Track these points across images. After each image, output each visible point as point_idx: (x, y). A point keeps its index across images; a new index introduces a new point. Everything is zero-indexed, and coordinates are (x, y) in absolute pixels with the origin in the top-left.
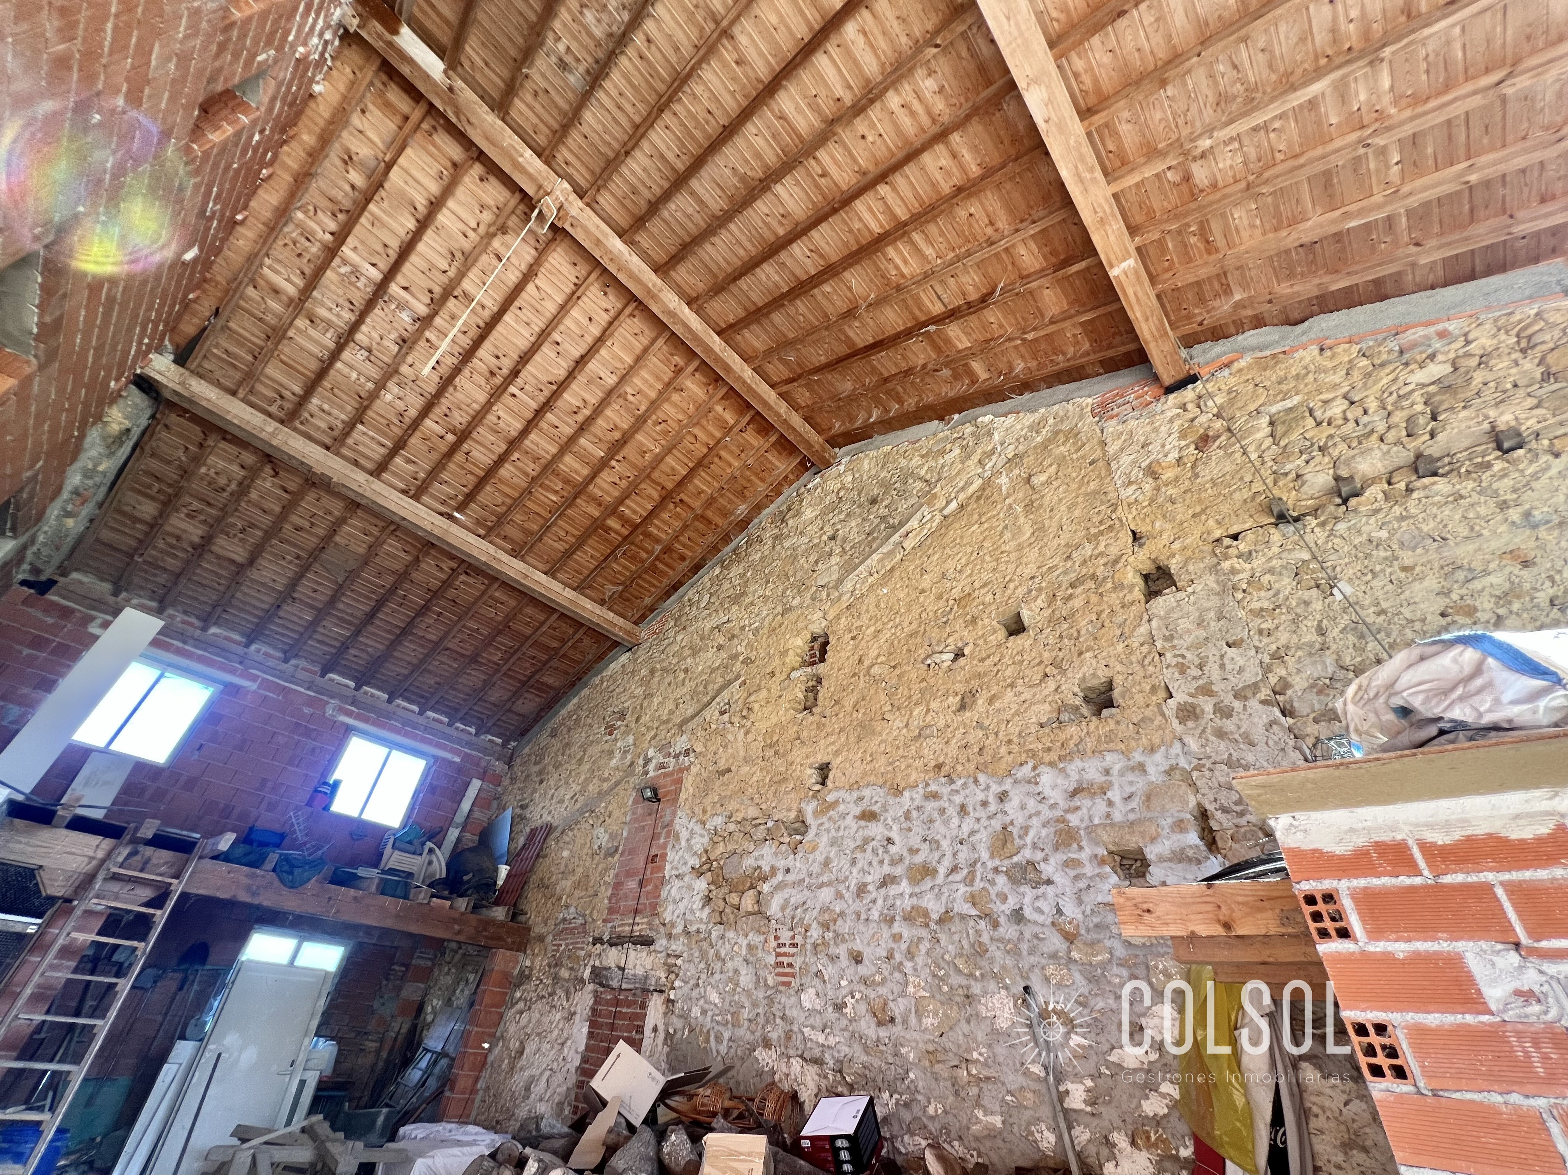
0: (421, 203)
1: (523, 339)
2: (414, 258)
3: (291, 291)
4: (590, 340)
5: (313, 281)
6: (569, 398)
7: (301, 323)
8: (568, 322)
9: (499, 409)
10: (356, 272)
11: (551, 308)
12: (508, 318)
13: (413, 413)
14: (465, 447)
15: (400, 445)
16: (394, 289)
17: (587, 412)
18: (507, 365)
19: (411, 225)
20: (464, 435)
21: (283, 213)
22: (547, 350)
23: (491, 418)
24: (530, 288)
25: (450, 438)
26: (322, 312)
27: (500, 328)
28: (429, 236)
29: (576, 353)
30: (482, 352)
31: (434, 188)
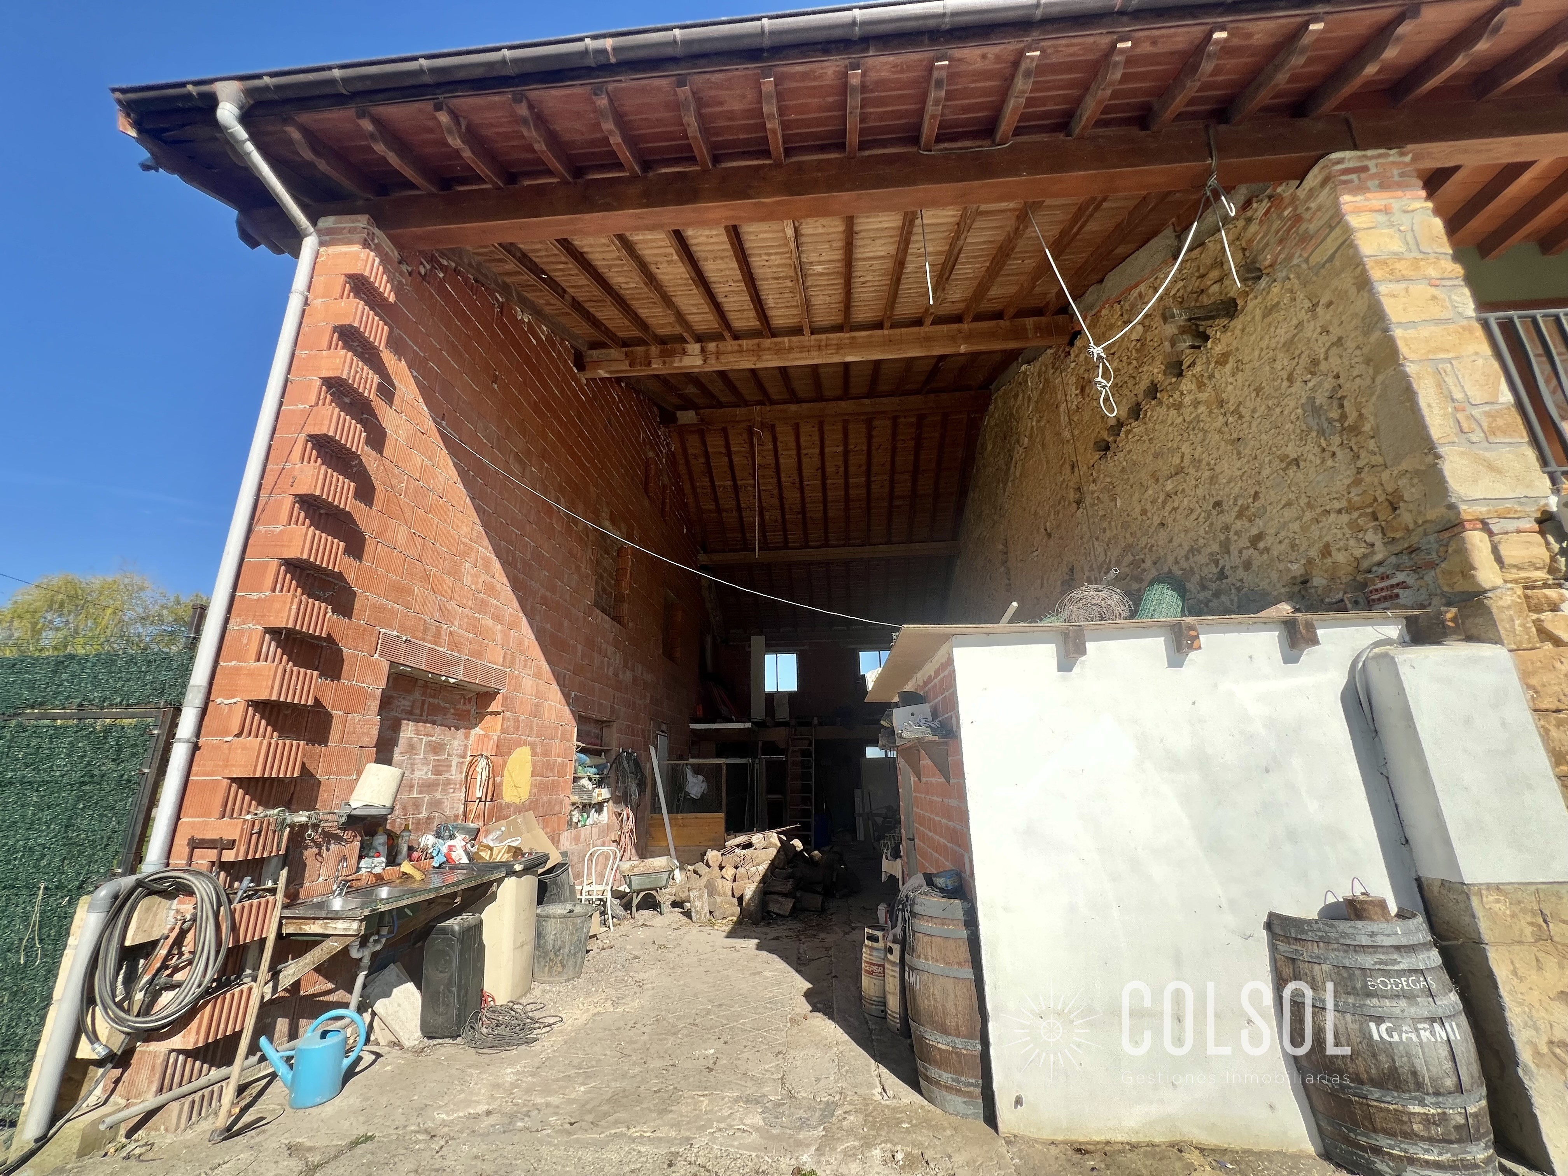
0: (723, 450)
1: (793, 462)
2: (736, 468)
3: (713, 507)
4: (817, 442)
5: (716, 500)
6: (830, 470)
7: (724, 514)
8: (803, 444)
9: (807, 494)
10: (724, 487)
11: (793, 445)
12: (781, 461)
13: (779, 517)
14: (808, 515)
15: (785, 530)
16: (739, 483)
17: (842, 469)
18: (795, 476)
19: (726, 459)
20: (803, 511)
21: (694, 488)
22: (805, 460)
23: (807, 500)
24: (779, 444)
25: (800, 516)
26: (726, 507)
27: (782, 467)
28: (735, 459)
29: (817, 451)
30: (783, 479)
31: (722, 443)
